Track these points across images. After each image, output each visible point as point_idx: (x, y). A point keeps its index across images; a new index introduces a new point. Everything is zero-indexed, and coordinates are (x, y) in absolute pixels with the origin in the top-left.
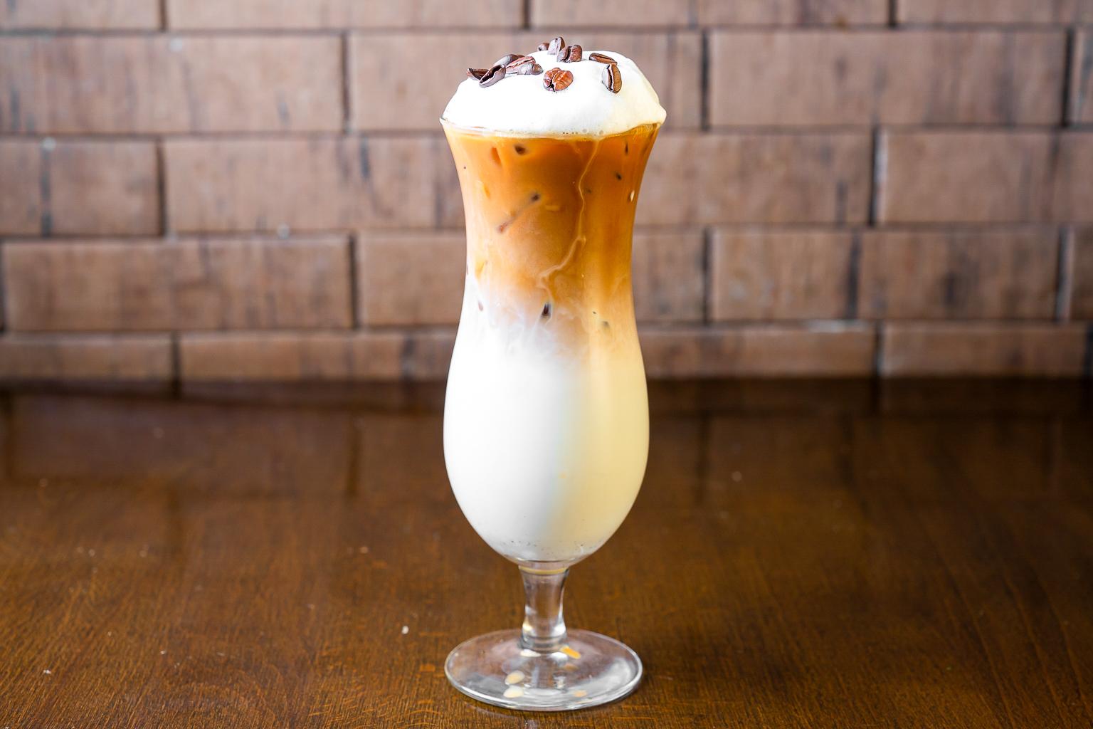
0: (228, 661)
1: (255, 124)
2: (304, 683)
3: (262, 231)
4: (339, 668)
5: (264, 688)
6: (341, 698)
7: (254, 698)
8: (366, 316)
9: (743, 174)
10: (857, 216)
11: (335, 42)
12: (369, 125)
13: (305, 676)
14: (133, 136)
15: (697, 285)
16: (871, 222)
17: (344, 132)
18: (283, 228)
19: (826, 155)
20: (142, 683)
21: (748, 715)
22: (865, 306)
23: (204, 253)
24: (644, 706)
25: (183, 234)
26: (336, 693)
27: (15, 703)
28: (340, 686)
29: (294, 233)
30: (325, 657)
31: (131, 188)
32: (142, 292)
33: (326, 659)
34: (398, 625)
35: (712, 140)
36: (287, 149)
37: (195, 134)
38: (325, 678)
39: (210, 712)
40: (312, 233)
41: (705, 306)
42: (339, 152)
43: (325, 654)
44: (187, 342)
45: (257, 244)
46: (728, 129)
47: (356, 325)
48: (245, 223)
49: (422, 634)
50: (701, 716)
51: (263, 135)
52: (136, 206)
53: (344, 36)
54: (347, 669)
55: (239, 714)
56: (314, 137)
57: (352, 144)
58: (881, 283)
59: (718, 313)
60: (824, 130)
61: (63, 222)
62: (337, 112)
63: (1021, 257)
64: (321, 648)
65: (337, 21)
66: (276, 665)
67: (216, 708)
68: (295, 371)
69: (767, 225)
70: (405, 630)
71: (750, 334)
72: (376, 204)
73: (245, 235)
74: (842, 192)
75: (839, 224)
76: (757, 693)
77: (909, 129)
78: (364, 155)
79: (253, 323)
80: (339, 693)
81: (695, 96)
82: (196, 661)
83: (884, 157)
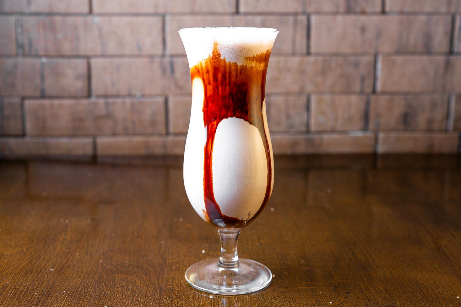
0: (129, 264)
1: (128, 51)
2: (163, 274)
3: (130, 95)
4: (178, 268)
5: (146, 276)
6: (180, 280)
7: (142, 280)
8: (172, 129)
9: (324, 72)
10: (369, 90)
11: (160, 18)
12: (173, 52)
13: (163, 271)
14: (77, 56)
15: (305, 117)
16: (374, 92)
17: (163, 56)
18: (138, 94)
19: (357, 65)
20: (93, 274)
21: (356, 286)
22: (372, 125)
23: (107, 105)
24: (311, 282)
25: (98, 97)
26: (178, 278)
27: (39, 283)
28: (179, 275)
29: (143, 96)
30: (171, 263)
31: (77, 78)
32: (81, 120)
33: (172, 264)
34: (200, 250)
35: (311, 59)
36: (140, 62)
37: (104, 56)
38: (172, 272)
39: (124, 286)
40: (151, 96)
41: (308, 125)
42: (161, 63)
43: (170, 262)
44: (99, 140)
45: (128, 100)
46: (318, 54)
47: (167, 133)
48: (123, 92)
49: (211, 253)
50: (336, 286)
51: (131, 56)
52: (79, 85)
53: (163, 16)
54: (181, 268)
55: (137, 287)
56: (151, 57)
57: (167, 60)
58: (378, 116)
59: (313, 128)
60: (355, 54)
61: (49, 91)
62: (160, 47)
63: (434, 106)
64: (169, 259)
65: (161, 10)
66: (150, 266)
67: (126, 285)
68: (143, 152)
69: (333, 93)
70: (203, 252)
71: (326, 137)
72: (177, 84)
73: (123, 97)
74: (363, 80)
75: (362, 92)
76: (358, 277)
77: (389, 55)
78: (172, 65)
79: (126, 132)
80: (179, 278)
81: (304, 41)
82: (116, 265)
83: (379, 66)
